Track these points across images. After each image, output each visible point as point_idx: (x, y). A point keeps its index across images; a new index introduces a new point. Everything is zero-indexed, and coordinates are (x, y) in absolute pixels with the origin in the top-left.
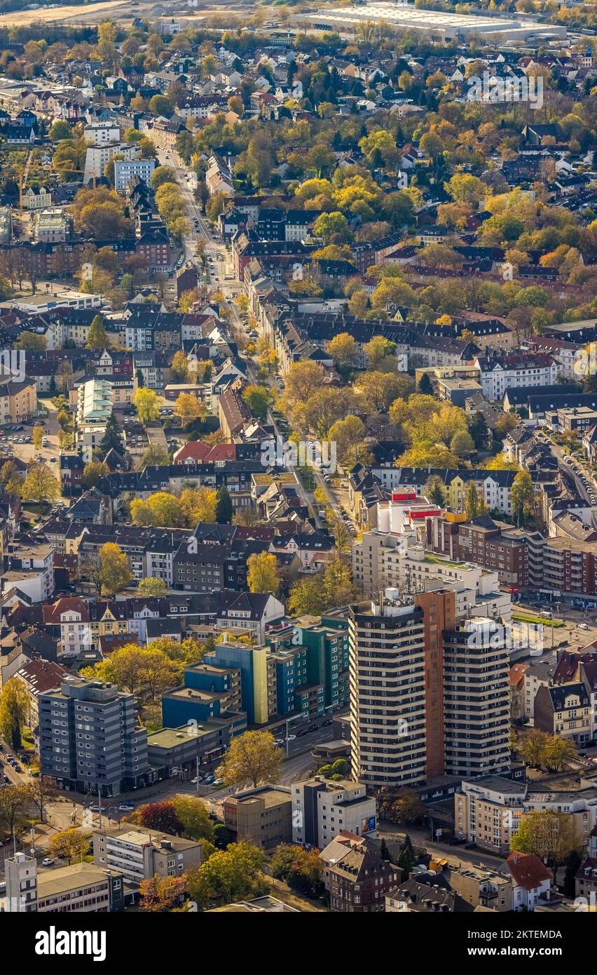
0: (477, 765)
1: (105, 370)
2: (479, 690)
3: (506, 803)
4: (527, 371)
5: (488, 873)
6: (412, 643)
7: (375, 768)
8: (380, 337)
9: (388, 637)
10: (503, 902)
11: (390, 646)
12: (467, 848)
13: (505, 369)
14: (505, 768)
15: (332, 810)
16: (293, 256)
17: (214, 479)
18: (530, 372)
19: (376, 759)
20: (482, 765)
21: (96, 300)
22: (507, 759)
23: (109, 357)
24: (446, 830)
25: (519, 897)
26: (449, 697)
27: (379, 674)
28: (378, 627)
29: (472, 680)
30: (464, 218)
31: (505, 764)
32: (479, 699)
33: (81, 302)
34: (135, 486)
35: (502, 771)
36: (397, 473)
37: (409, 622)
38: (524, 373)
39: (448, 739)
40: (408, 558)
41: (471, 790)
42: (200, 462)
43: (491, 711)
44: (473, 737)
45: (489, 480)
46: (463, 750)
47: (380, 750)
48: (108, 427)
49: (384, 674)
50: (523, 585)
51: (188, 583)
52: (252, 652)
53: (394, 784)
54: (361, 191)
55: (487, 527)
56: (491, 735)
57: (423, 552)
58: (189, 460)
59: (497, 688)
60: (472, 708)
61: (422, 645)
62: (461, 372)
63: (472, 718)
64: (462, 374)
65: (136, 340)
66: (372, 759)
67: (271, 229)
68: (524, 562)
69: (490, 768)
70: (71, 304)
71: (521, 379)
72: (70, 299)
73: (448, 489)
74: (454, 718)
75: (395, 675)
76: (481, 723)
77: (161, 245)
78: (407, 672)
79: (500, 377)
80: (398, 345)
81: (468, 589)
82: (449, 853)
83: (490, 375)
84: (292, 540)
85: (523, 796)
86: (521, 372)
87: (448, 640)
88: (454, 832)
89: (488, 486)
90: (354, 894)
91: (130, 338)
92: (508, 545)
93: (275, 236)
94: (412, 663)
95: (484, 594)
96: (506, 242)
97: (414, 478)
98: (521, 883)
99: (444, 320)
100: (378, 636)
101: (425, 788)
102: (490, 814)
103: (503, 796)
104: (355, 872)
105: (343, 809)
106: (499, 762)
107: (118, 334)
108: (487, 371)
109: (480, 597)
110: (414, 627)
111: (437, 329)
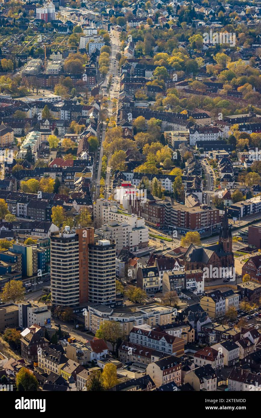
0: (101, 299)
1: (46, 127)
2: (102, 269)
3: (102, 316)
4: (208, 134)
5: (82, 346)
6: (74, 249)
7: (58, 298)
8: (154, 118)
9: (63, 246)
10: (86, 358)
11: (64, 250)
12: (87, 333)
13: (199, 133)
14: (113, 301)
15: (32, 315)
16: (141, 84)
17: (61, 174)
18: (210, 135)
19: (58, 295)
20: (103, 299)
21: (59, 98)
22: (114, 297)
23: (48, 122)
24: (81, 325)
25: (93, 356)
26: (90, 271)
27: (59, 261)
28: (59, 242)
29: (99, 265)
30: (217, 70)
31: (113, 299)
32: (102, 273)
33: (53, 99)
34: (31, 175)
35: (112, 302)
36: (132, 175)
37: (72, 240)
38: (207, 135)
39: (90, 288)
40: (111, 211)
41: (91, 310)
42: (59, 166)
43: (108, 277)
44: (100, 287)
45: (167, 179)
46: (96, 293)
47: (60, 291)
48: (28, 150)
49: (61, 261)
50: (162, 223)
51: (32, 216)
52: (26, 248)
53: (65, 305)
54: (178, 58)
55: (150, 200)
56: (107, 287)
57: (117, 209)
58: (55, 166)
59: (111, 268)
60: (99, 276)
61: (78, 250)
62: (182, 133)
63: (99, 280)
64: (182, 135)
65: (64, 115)
66: (57, 294)
67: (140, 72)
68: (163, 214)
69: (106, 300)
70: (49, 99)
71: (206, 137)
72: (49, 97)
73: (151, 182)
74: (92, 280)
75: (66, 261)
76: (103, 282)
77: (92, 77)
78: (72, 260)
79: (197, 136)
80: (163, 122)
81: (129, 225)
82: (79, 334)
83: (194, 135)
84: (75, 201)
85: (110, 314)
86: (206, 134)
87: (90, 248)
88: (84, 326)
89: (167, 182)
90: (28, 350)
91: (62, 114)
92: (157, 207)
93: (141, 75)
94: (74, 257)
95: (138, 227)
96: (227, 81)
97: (139, 177)
98: (94, 350)
99: (184, 112)
100: (59, 245)
101: (78, 307)
102: (96, 320)
103: (102, 313)
104: (28, 342)
105: (36, 315)
106: (111, 298)
107: (58, 112)
108: (192, 133)
109: (136, 228)
110: (74, 243)
111: (181, 115)
